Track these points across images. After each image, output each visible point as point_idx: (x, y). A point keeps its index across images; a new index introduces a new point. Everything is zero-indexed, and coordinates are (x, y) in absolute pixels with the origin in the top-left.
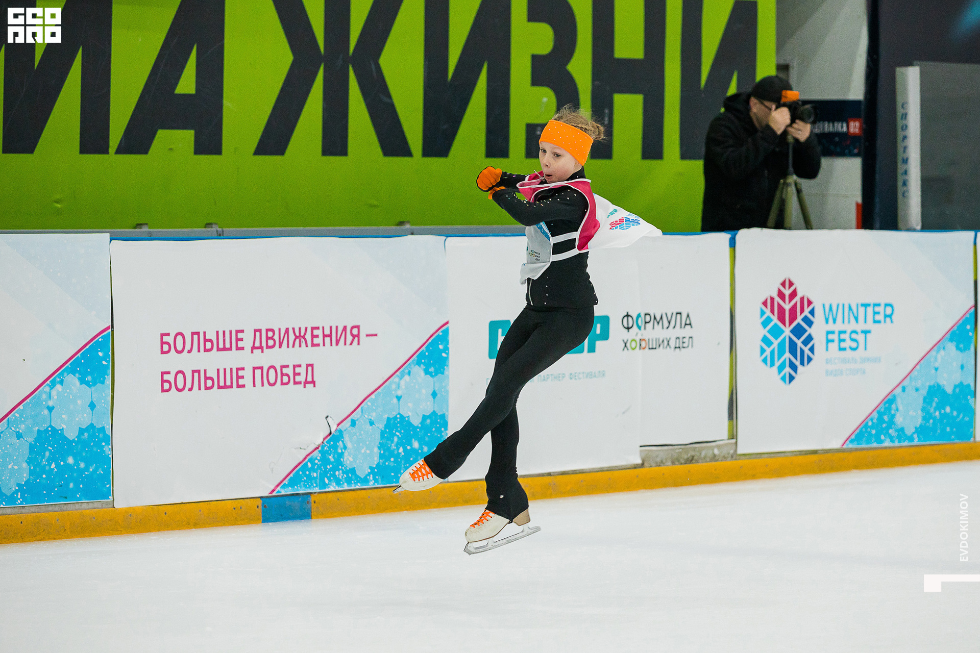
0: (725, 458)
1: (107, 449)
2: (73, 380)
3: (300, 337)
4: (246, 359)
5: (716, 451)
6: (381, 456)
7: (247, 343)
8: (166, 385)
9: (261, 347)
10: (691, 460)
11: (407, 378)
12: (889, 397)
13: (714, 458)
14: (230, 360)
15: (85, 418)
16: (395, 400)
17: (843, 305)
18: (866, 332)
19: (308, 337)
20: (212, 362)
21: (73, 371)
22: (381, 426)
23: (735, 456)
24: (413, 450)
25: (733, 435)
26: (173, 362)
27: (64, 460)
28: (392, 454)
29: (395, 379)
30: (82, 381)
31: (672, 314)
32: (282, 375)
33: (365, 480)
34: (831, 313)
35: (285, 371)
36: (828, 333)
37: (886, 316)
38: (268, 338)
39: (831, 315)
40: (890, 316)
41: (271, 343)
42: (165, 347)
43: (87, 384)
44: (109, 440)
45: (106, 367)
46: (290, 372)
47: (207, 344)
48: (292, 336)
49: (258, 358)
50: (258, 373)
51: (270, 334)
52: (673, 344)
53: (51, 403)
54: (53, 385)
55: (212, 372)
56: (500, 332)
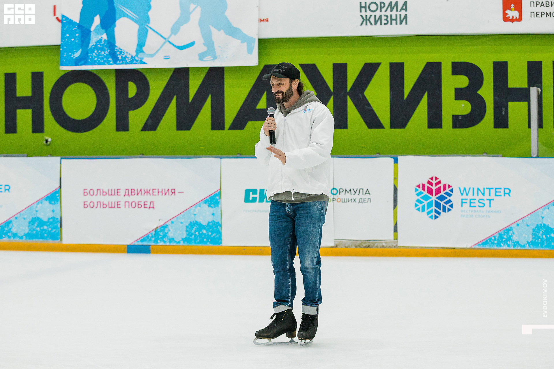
0: (390, 247)
1: (59, 225)
2: (46, 203)
3: (147, 192)
4: (122, 199)
5: (384, 244)
6: (187, 235)
7: (122, 193)
8: (85, 205)
9: (128, 195)
10: (369, 246)
11: (199, 208)
12: (508, 228)
13: (383, 247)
14: (115, 199)
15: (50, 215)
16: (193, 216)
17: (473, 188)
18: (490, 200)
19: (151, 192)
20: (106, 199)
21: (46, 200)
22: (187, 224)
23: (396, 247)
24: (203, 233)
25: (396, 238)
26: (89, 198)
27: (43, 227)
28: (192, 234)
29: (193, 208)
30: (50, 203)
31: (357, 189)
32: (138, 205)
33: (179, 242)
34: (465, 191)
35: (140, 203)
36: (462, 199)
37: (505, 194)
38: (132, 192)
39: (464, 191)
40: (509, 194)
41: (133, 194)
42: (85, 193)
43: (52, 204)
44: (60, 222)
45: (58, 199)
46: (142, 204)
47: (104, 193)
48: (143, 192)
49: (127, 198)
50: (127, 204)
51: (133, 191)
52: (357, 200)
53: (37, 209)
54: (38, 204)
55: (106, 202)
56: (251, 193)
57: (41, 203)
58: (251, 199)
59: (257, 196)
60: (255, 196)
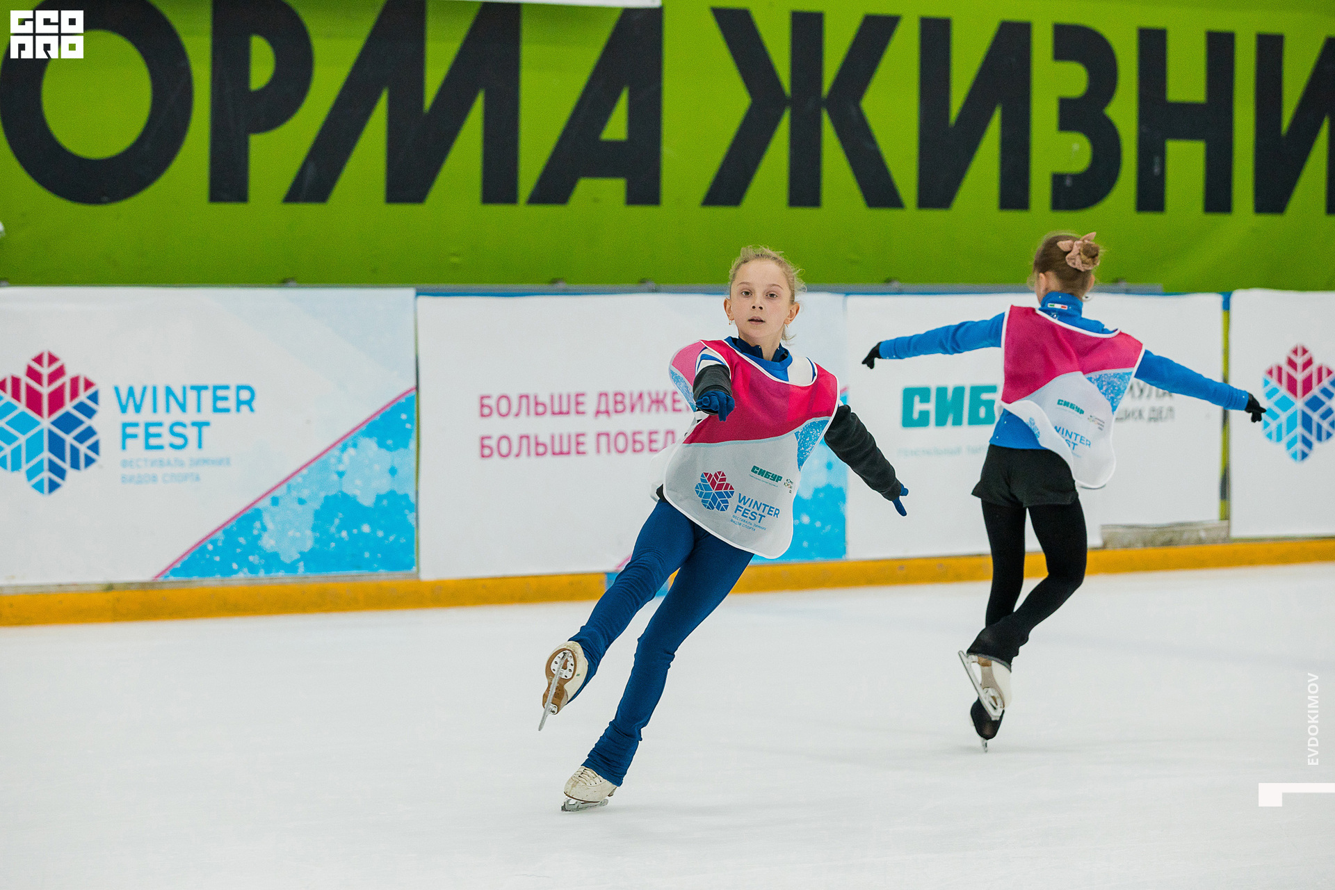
0: (1214, 542)
1: (411, 518)
2: (370, 446)
3: (658, 402)
4: (589, 425)
5: (1203, 534)
7: (590, 405)
8: (485, 449)
9: (607, 412)
10: (1169, 543)
13: (1200, 541)
14: (568, 425)
15: (384, 484)
19: (668, 401)
20: (546, 427)
21: (369, 434)
23: (1227, 540)
24: (803, 526)
25: (1226, 516)
26: (495, 426)
27: (358, 527)
30: (381, 444)
32: (635, 442)
35: (638, 437)
38: (616, 402)
41: (620, 407)
42: (485, 409)
43: (388, 448)
44: (415, 508)
45: (410, 431)
46: (644, 438)
47: (538, 407)
48: (647, 401)
49: (604, 424)
50: (603, 439)
51: (619, 398)
52: (1146, 415)
53: (341, 468)
54: (344, 449)
55: (546, 439)
56: (917, 399)
57: (355, 446)
58: (916, 415)
59: (931, 407)
60: (924, 407)
